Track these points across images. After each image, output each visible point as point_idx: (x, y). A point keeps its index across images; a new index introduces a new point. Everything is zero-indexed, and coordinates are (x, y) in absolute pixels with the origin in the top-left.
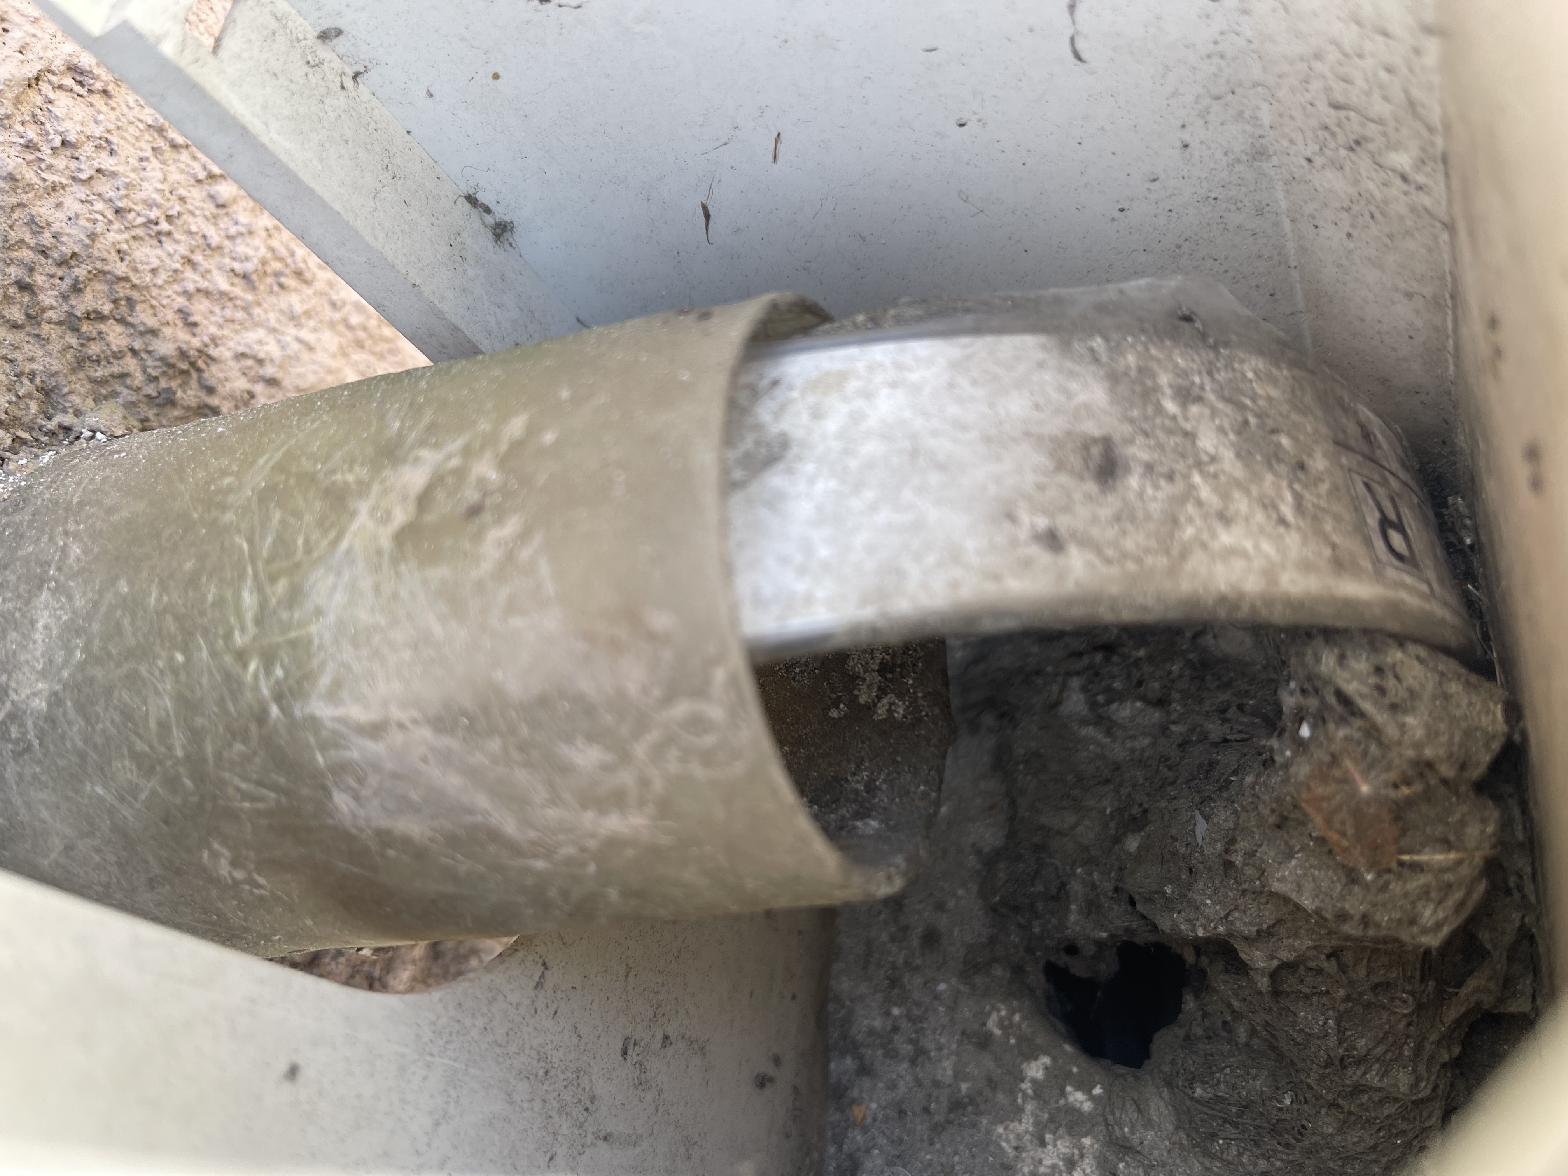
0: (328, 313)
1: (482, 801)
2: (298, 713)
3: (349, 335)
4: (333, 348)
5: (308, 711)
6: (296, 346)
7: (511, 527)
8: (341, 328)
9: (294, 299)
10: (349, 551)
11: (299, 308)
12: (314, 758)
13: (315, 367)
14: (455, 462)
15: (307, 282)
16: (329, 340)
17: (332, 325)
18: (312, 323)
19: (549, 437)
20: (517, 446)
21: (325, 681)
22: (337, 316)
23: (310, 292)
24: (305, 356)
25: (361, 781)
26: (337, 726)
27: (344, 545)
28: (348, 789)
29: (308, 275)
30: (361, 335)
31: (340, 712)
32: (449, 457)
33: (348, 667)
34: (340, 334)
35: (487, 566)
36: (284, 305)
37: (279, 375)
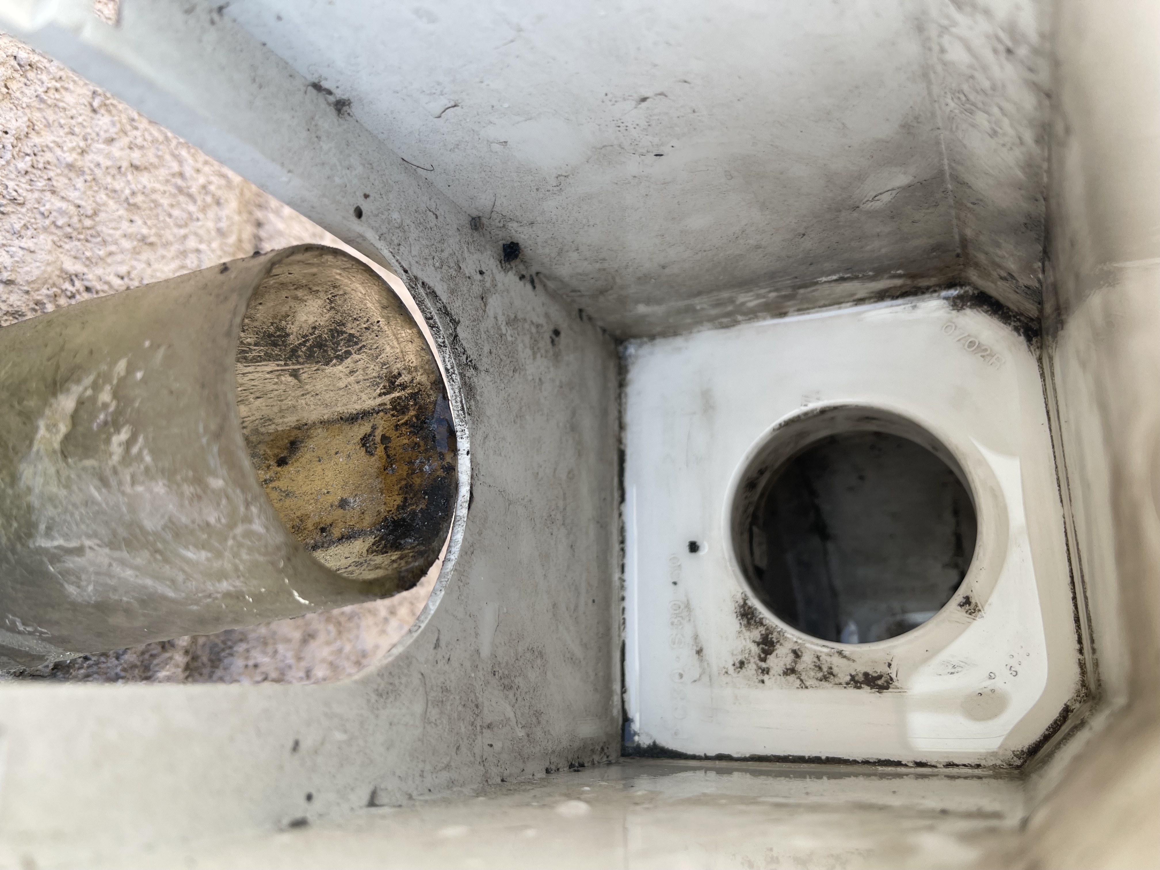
0: (42, 223)
1: (149, 582)
2: (31, 546)
3: (59, 232)
4: (49, 246)
5: (37, 544)
6: (21, 252)
7: (124, 435)
8: (53, 229)
9: (13, 218)
10: (38, 452)
11: (17, 226)
12: (47, 568)
13: (38, 264)
14: (89, 392)
15: (22, 204)
16: (45, 241)
17: (45, 229)
18: (29, 233)
19: (139, 375)
20: (122, 380)
21: (42, 527)
22: (47, 222)
23: (24, 210)
24: (29, 258)
25: (79, 578)
26: (56, 551)
27: (35, 448)
28: (72, 583)
29: (20, 200)
30: (69, 230)
31: (56, 543)
32: (86, 389)
33: (53, 519)
34: (52, 233)
35: (116, 458)
36: (7, 226)
37: (12, 277)
